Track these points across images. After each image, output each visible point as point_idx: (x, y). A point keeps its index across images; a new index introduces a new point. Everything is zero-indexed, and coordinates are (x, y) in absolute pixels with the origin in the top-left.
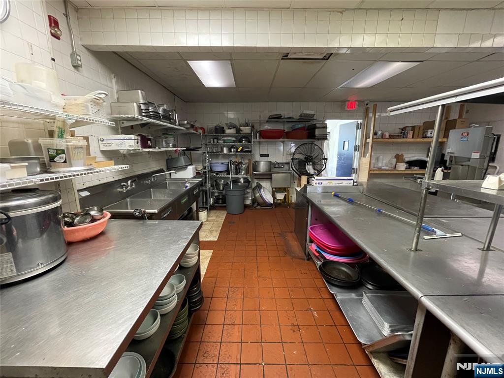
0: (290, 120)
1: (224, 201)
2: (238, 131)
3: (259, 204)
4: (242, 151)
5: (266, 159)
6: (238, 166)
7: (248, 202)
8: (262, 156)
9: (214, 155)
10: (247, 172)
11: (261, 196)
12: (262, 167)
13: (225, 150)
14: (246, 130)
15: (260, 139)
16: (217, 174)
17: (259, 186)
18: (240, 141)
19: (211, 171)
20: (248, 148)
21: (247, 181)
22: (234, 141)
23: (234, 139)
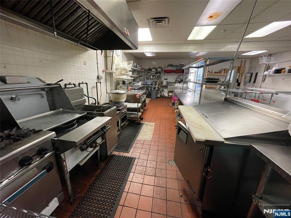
0: (176, 66)
1: (150, 95)
2: (156, 70)
3: (162, 97)
4: (157, 77)
5: (167, 80)
6: (156, 82)
7: (159, 96)
8: (165, 79)
9: (148, 79)
10: (159, 85)
11: (163, 94)
12: (164, 83)
13: (151, 77)
14: (159, 70)
15: (164, 73)
16: (148, 85)
17: (163, 90)
18: (157, 74)
19: (146, 84)
20: (160, 76)
21: (158, 88)
22: (155, 74)
23: (155, 73)
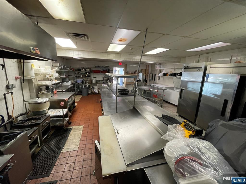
0: (102, 67)
1: (81, 92)
2: (85, 70)
3: (93, 93)
4: (87, 76)
5: (95, 79)
6: (86, 81)
7: (90, 93)
8: (94, 78)
9: (78, 77)
10: (89, 83)
11: (94, 91)
12: (94, 82)
13: (81, 76)
14: (88, 70)
15: (93, 73)
16: (79, 84)
17: (93, 88)
18: (87, 73)
19: (77, 83)
20: (89, 75)
21: (89, 86)
23: (84, 72)
